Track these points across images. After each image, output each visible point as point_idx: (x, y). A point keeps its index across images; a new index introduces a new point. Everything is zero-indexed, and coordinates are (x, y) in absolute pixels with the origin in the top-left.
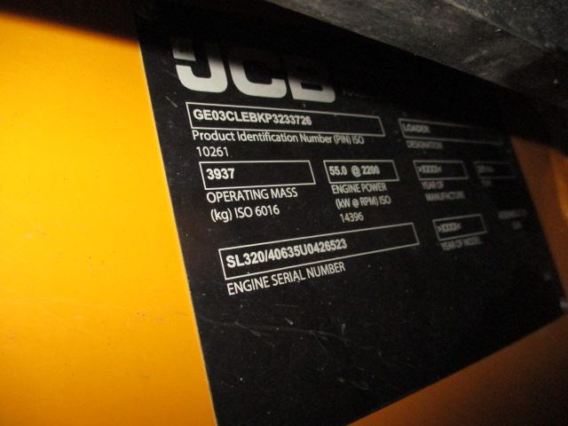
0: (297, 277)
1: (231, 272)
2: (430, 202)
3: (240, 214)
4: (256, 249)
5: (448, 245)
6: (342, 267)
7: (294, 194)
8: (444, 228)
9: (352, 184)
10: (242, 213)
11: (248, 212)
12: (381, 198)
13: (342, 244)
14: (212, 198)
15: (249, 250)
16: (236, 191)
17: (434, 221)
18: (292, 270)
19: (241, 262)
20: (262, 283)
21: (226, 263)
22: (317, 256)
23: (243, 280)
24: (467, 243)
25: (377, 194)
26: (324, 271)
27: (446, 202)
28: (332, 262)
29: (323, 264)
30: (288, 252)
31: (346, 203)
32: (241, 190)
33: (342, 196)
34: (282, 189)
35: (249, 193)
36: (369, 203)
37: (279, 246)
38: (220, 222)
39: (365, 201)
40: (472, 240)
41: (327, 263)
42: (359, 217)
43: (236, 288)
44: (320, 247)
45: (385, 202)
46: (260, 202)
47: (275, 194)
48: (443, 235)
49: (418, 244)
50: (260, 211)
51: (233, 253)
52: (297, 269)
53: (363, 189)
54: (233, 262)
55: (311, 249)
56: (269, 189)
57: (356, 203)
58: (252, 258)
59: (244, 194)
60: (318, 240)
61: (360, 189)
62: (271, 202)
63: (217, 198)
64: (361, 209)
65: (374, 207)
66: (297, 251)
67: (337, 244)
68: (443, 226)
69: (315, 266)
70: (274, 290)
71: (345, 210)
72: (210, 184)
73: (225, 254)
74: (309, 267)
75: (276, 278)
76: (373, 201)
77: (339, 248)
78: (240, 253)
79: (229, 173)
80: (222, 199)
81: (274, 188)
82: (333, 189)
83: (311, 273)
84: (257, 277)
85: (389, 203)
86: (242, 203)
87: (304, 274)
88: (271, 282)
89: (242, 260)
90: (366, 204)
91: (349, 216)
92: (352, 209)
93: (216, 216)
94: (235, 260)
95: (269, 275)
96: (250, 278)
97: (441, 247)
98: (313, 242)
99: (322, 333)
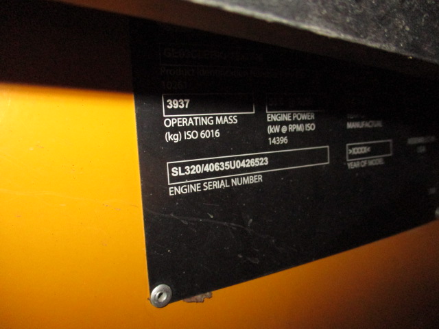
0: (224, 184)
1: (173, 179)
2: (350, 129)
3: (187, 136)
4: (195, 163)
5: (353, 165)
6: (260, 178)
7: (234, 121)
8: (354, 151)
9: (285, 114)
10: (190, 135)
11: (195, 135)
12: (307, 125)
13: (264, 161)
14: (168, 123)
15: (190, 164)
16: (188, 118)
17: (348, 145)
18: (220, 180)
19: (182, 172)
20: (196, 188)
21: (171, 172)
22: (242, 170)
23: (181, 185)
24: (371, 163)
25: (304, 122)
26: (245, 181)
27: (364, 129)
28: (253, 175)
29: (246, 176)
30: (220, 166)
31: (276, 129)
32: (192, 117)
33: (274, 123)
34: (226, 117)
35: (198, 120)
36: (295, 130)
37: (214, 162)
38: (171, 142)
39: (292, 128)
40: (377, 161)
41: (249, 175)
42: (284, 140)
43: (175, 190)
44: (246, 163)
45: (310, 128)
46: (205, 127)
47: (219, 121)
48: (352, 156)
49: (328, 163)
50: (204, 135)
51: (177, 165)
52: (224, 179)
53: (294, 117)
54: (176, 172)
55: (238, 164)
56: (214, 117)
57: (284, 130)
58: (191, 170)
59: (194, 121)
60: (246, 158)
61: (292, 118)
62: (214, 127)
63: (172, 123)
64: (288, 134)
65: (300, 132)
66: (228, 165)
67: (260, 161)
68: (354, 149)
69: (239, 177)
70: (203, 193)
71: (274, 135)
72: (169, 112)
73: (171, 166)
74: (234, 178)
75: (207, 185)
76: (299, 128)
77: (261, 164)
78: (183, 165)
79: (185, 103)
80: (176, 125)
81: (219, 116)
82: (268, 118)
83: (235, 182)
84: (193, 184)
85: (313, 130)
86: (191, 128)
87: (229, 183)
88: (202, 187)
89: (184, 171)
90: (293, 130)
91: (276, 140)
92: (280, 134)
93: (169, 137)
94: (178, 171)
95: (202, 182)
96: (187, 184)
97: (347, 166)
98: (241, 159)
99: (233, 224)
